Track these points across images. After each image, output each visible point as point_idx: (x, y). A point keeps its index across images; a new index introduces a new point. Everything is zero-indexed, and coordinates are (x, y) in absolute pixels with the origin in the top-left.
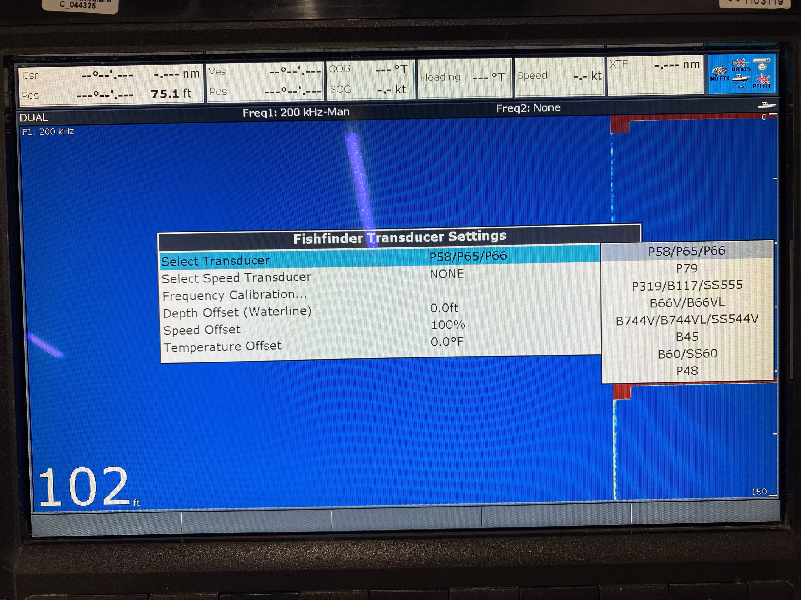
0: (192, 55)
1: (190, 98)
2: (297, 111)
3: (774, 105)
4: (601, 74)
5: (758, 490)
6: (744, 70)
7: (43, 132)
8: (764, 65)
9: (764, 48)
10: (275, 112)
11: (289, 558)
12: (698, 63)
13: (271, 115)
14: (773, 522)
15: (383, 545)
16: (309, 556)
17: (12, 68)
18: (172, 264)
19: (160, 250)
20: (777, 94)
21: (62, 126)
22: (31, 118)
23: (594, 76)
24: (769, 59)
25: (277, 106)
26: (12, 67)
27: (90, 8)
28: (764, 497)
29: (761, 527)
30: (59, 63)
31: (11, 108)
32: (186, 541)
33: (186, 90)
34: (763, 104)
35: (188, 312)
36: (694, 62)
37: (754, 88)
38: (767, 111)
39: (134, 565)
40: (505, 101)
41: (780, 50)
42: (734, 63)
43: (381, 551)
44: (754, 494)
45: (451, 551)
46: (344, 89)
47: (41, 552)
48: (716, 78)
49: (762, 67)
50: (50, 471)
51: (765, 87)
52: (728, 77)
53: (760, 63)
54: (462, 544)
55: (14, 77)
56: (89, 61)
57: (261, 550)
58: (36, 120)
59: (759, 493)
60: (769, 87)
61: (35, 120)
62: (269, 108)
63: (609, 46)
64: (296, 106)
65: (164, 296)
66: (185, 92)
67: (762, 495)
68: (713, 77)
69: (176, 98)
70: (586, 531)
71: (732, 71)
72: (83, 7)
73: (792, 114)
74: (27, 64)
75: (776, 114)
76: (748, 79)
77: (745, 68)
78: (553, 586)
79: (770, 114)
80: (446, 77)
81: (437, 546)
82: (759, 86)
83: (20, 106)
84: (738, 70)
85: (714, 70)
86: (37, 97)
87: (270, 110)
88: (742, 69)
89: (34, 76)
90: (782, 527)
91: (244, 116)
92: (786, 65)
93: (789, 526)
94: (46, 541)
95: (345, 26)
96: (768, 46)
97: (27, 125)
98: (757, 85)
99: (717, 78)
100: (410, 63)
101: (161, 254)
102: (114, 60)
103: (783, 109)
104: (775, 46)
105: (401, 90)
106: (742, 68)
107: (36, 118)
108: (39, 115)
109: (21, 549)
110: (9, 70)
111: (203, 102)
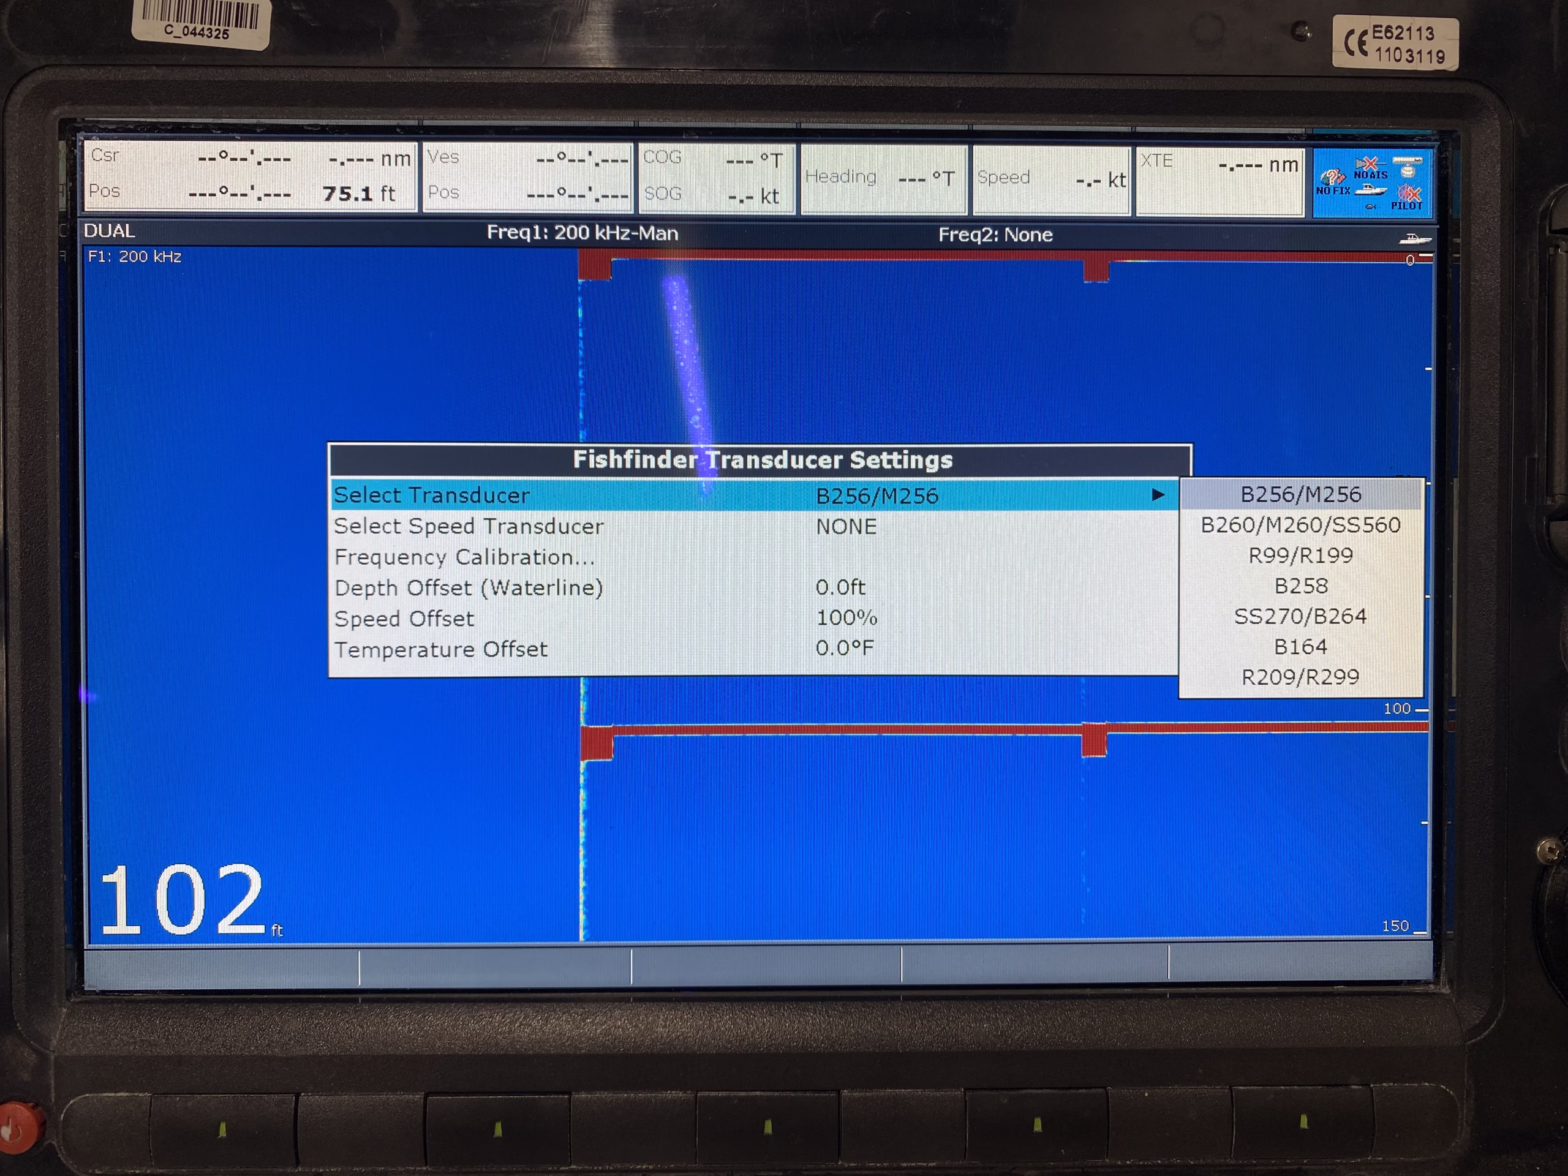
0: (398, 126)
1: (392, 202)
2: (584, 231)
3: (1431, 239)
4: (1125, 177)
5: (1394, 923)
6: (1376, 177)
7: (126, 256)
8: (1411, 168)
9: (1411, 138)
10: (546, 230)
11: (554, 1032)
12: (1294, 163)
13: (537, 237)
14: (1420, 981)
15: (723, 1011)
16: (588, 1030)
17: (72, 140)
18: (353, 498)
19: (332, 474)
20: (1434, 220)
21: (160, 247)
22: (105, 232)
23: (1113, 181)
24: (1421, 159)
25: (548, 221)
26: (74, 138)
27: (219, 38)
28: (1405, 936)
29: (1398, 989)
30: (158, 134)
31: (69, 212)
32: (364, 1001)
33: (385, 188)
34: (1409, 238)
35: (380, 585)
36: (1288, 161)
37: (1393, 208)
38: (1415, 250)
39: (272, 1042)
40: (955, 222)
41: (1439, 143)
42: (1359, 164)
43: (720, 1022)
44: (1386, 930)
45: (846, 1023)
46: (669, 193)
47: (102, 1017)
48: (1327, 189)
49: (1408, 172)
50: (122, 869)
51: (1413, 207)
52: (1347, 189)
53: (1405, 166)
54: (865, 1011)
55: (75, 157)
56: (212, 133)
57: (503, 1018)
58: (114, 236)
59: (1395, 928)
60: (1420, 208)
61: (112, 235)
62: (535, 224)
63: (1139, 129)
64: (583, 222)
65: (338, 556)
66: (383, 190)
67: (1400, 932)
68: (1322, 188)
69: (367, 202)
70: (1088, 991)
71: (1355, 177)
72: (205, 36)
73: (1457, 255)
74: (99, 134)
75: (1431, 255)
76: (1382, 193)
77: (1378, 172)
78: (1026, 1089)
79: (1420, 255)
80: (851, 176)
81: (820, 1014)
82: (1402, 206)
83: (86, 210)
84: (1365, 176)
85: (1323, 176)
86: (116, 194)
87: (537, 227)
88: (1373, 176)
89: (112, 155)
90: (1436, 989)
91: (490, 237)
92: (1450, 170)
93: (1447, 987)
94: (110, 997)
95: (674, 83)
96: (1417, 136)
97: (98, 243)
98: (1398, 204)
99: (1329, 189)
100: (787, 150)
101: (333, 481)
102: (259, 131)
103: (1443, 246)
104: (1430, 135)
105: (771, 198)
106: (1373, 173)
107: (113, 232)
108: (119, 226)
109: (65, 1010)
110: (67, 143)
111: (416, 211)
